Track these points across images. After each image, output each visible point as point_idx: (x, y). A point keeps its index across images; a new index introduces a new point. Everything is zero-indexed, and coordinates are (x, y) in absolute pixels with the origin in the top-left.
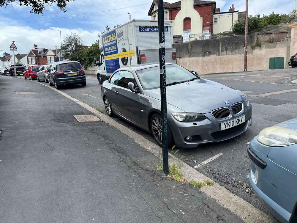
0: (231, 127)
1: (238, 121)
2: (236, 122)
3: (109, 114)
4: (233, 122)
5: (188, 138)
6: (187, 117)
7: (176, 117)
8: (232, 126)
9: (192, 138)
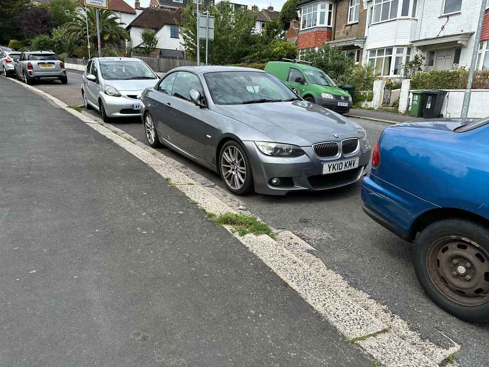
0: (337, 171)
1: (348, 165)
2: (346, 165)
3: (152, 143)
4: (341, 164)
5: (275, 181)
6: (276, 149)
7: (260, 148)
8: (339, 171)
9: (279, 182)
